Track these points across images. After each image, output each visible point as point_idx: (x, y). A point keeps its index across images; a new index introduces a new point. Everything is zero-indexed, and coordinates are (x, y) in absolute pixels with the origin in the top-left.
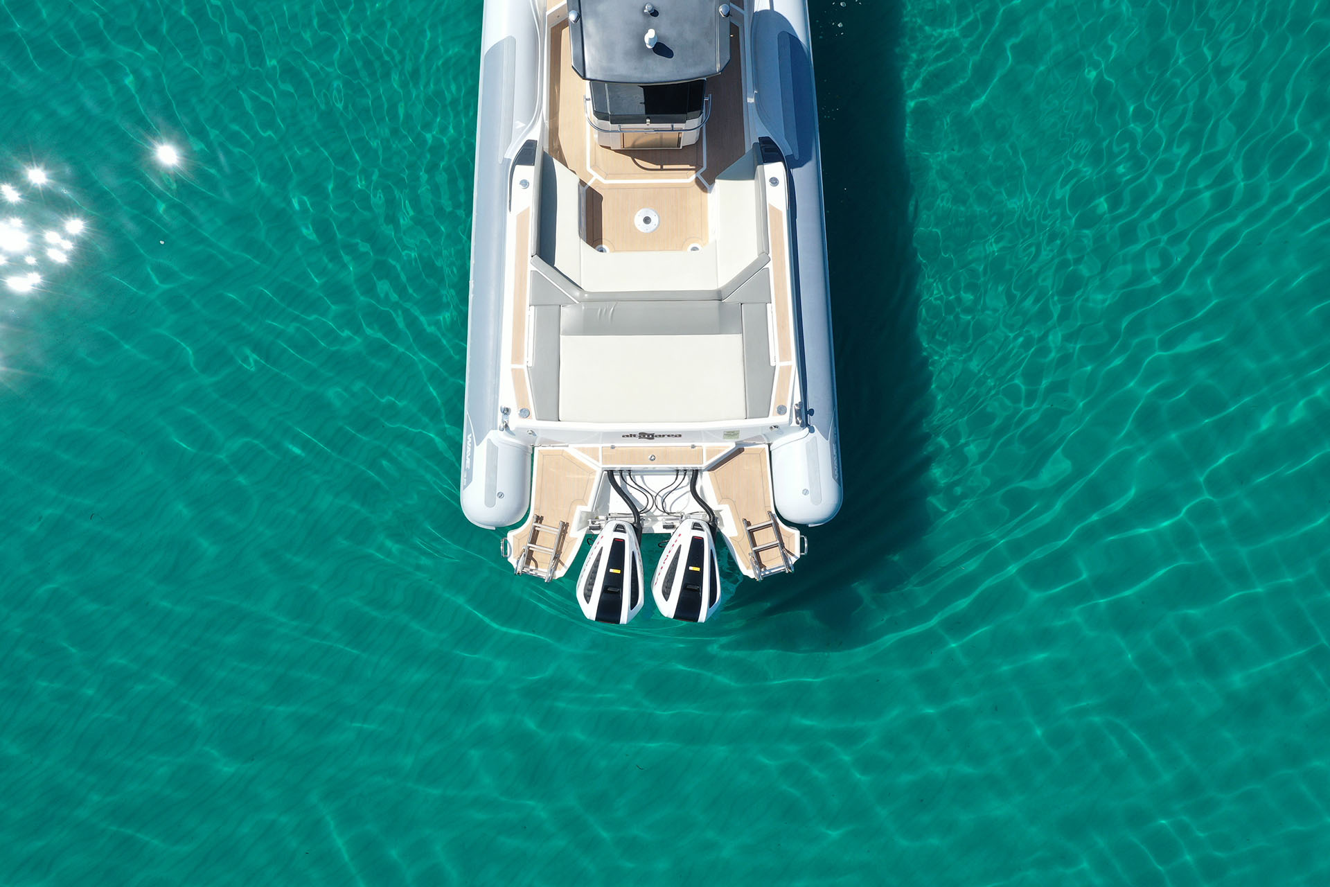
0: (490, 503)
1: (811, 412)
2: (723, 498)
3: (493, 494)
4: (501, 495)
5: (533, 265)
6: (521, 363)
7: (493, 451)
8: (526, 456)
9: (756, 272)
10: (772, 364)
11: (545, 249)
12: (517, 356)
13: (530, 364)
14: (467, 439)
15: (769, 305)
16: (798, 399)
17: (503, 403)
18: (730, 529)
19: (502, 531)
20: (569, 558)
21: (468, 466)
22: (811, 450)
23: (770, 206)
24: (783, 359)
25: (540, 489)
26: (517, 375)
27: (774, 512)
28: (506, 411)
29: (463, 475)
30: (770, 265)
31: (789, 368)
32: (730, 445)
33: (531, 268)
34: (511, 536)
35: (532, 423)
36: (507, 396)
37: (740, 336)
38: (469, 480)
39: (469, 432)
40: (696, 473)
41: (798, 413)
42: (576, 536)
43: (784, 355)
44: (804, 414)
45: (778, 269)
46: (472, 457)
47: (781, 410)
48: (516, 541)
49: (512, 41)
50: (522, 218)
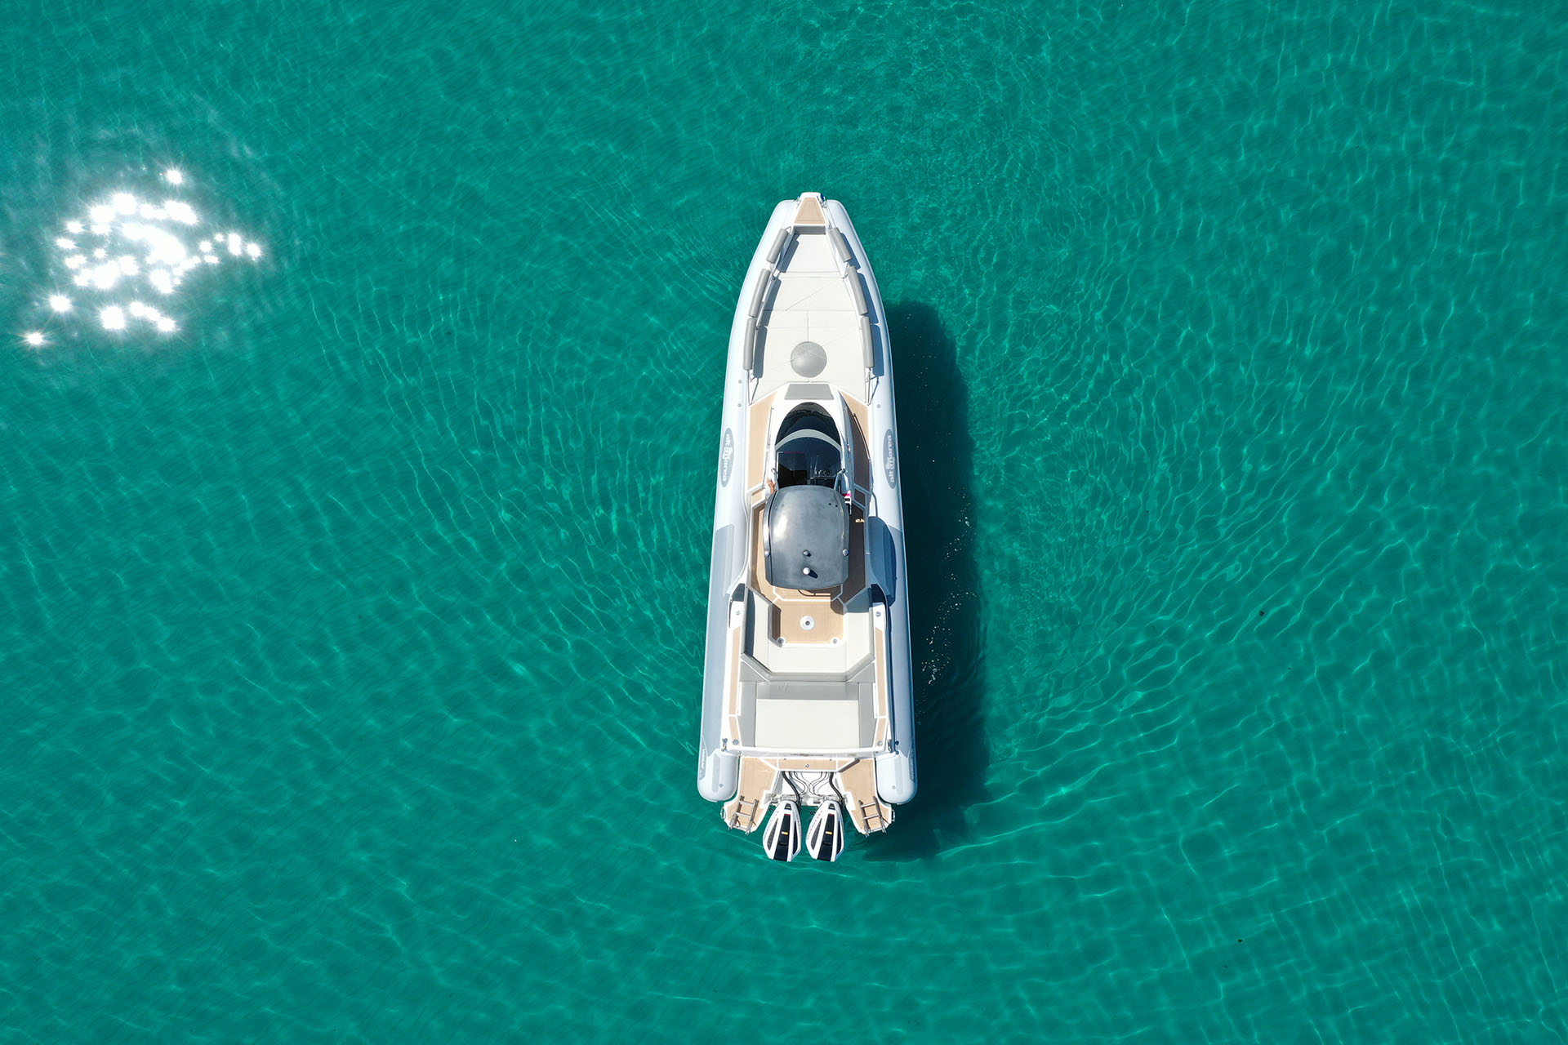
0: (715, 790)
1: (897, 743)
2: (847, 788)
3: (716, 784)
4: (721, 785)
5: (741, 658)
6: (734, 714)
7: (717, 761)
8: (736, 760)
9: (866, 665)
10: (875, 717)
11: (748, 649)
12: (732, 710)
13: (739, 714)
14: (702, 752)
15: (874, 684)
16: (889, 737)
17: (723, 736)
18: (851, 806)
19: (721, 804)
20: (759, 821)
21: (703, 767)
22: (897, 764)
23: (877, 629)
24: (881, 714)
25: (743, 780)
26: (732, 720)
27: (877, 797)
28: (725, 741)
29: (699, 771)
30: (875, 661)
31: (885, 719)
32: (852, 760)
33: (741, 660)
34: (726, 806)
35: (740, 747)
36: (726, 732)
37: (857, 702)
38: (703, 776)
39: (703, 748)
40: (832, 774)
41: (890, 745)
42: (764, 807)
43: (882, 713)
44: (893, 745)
45: (880, 664)
46: (705, 762)
47: (879, 744)
48: (729, 808)
49: (732, 526)
50: (736, 632)
